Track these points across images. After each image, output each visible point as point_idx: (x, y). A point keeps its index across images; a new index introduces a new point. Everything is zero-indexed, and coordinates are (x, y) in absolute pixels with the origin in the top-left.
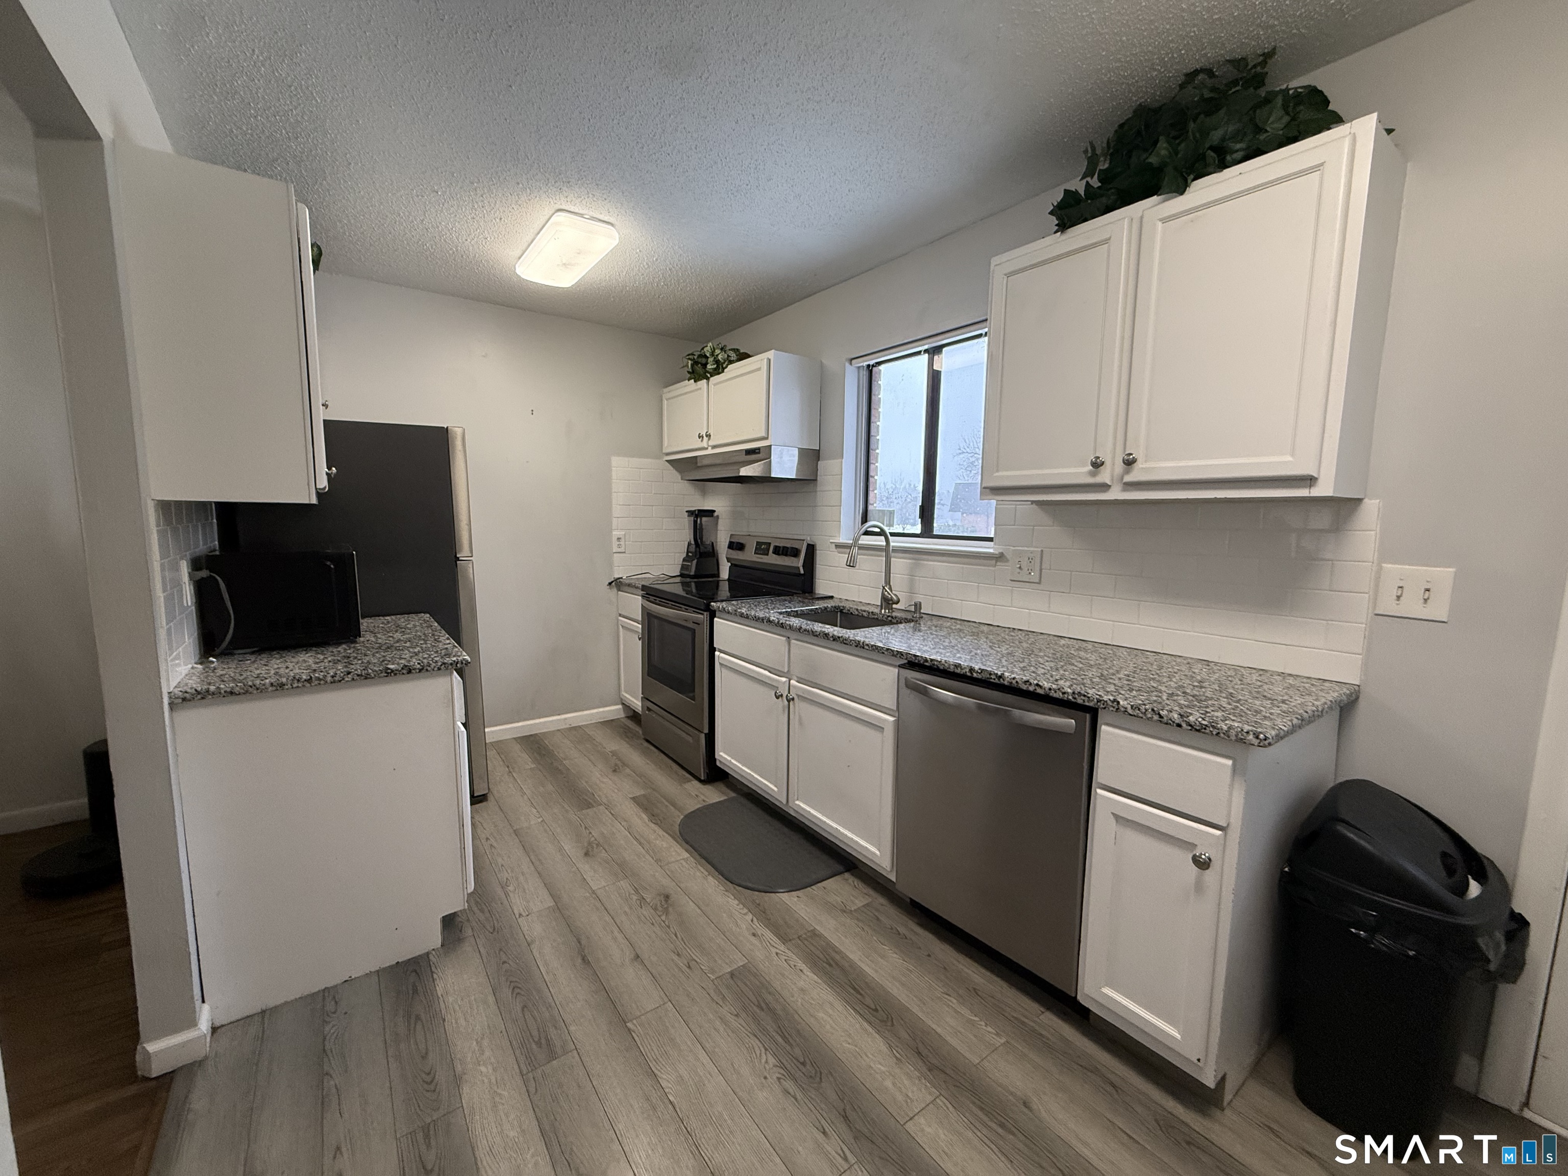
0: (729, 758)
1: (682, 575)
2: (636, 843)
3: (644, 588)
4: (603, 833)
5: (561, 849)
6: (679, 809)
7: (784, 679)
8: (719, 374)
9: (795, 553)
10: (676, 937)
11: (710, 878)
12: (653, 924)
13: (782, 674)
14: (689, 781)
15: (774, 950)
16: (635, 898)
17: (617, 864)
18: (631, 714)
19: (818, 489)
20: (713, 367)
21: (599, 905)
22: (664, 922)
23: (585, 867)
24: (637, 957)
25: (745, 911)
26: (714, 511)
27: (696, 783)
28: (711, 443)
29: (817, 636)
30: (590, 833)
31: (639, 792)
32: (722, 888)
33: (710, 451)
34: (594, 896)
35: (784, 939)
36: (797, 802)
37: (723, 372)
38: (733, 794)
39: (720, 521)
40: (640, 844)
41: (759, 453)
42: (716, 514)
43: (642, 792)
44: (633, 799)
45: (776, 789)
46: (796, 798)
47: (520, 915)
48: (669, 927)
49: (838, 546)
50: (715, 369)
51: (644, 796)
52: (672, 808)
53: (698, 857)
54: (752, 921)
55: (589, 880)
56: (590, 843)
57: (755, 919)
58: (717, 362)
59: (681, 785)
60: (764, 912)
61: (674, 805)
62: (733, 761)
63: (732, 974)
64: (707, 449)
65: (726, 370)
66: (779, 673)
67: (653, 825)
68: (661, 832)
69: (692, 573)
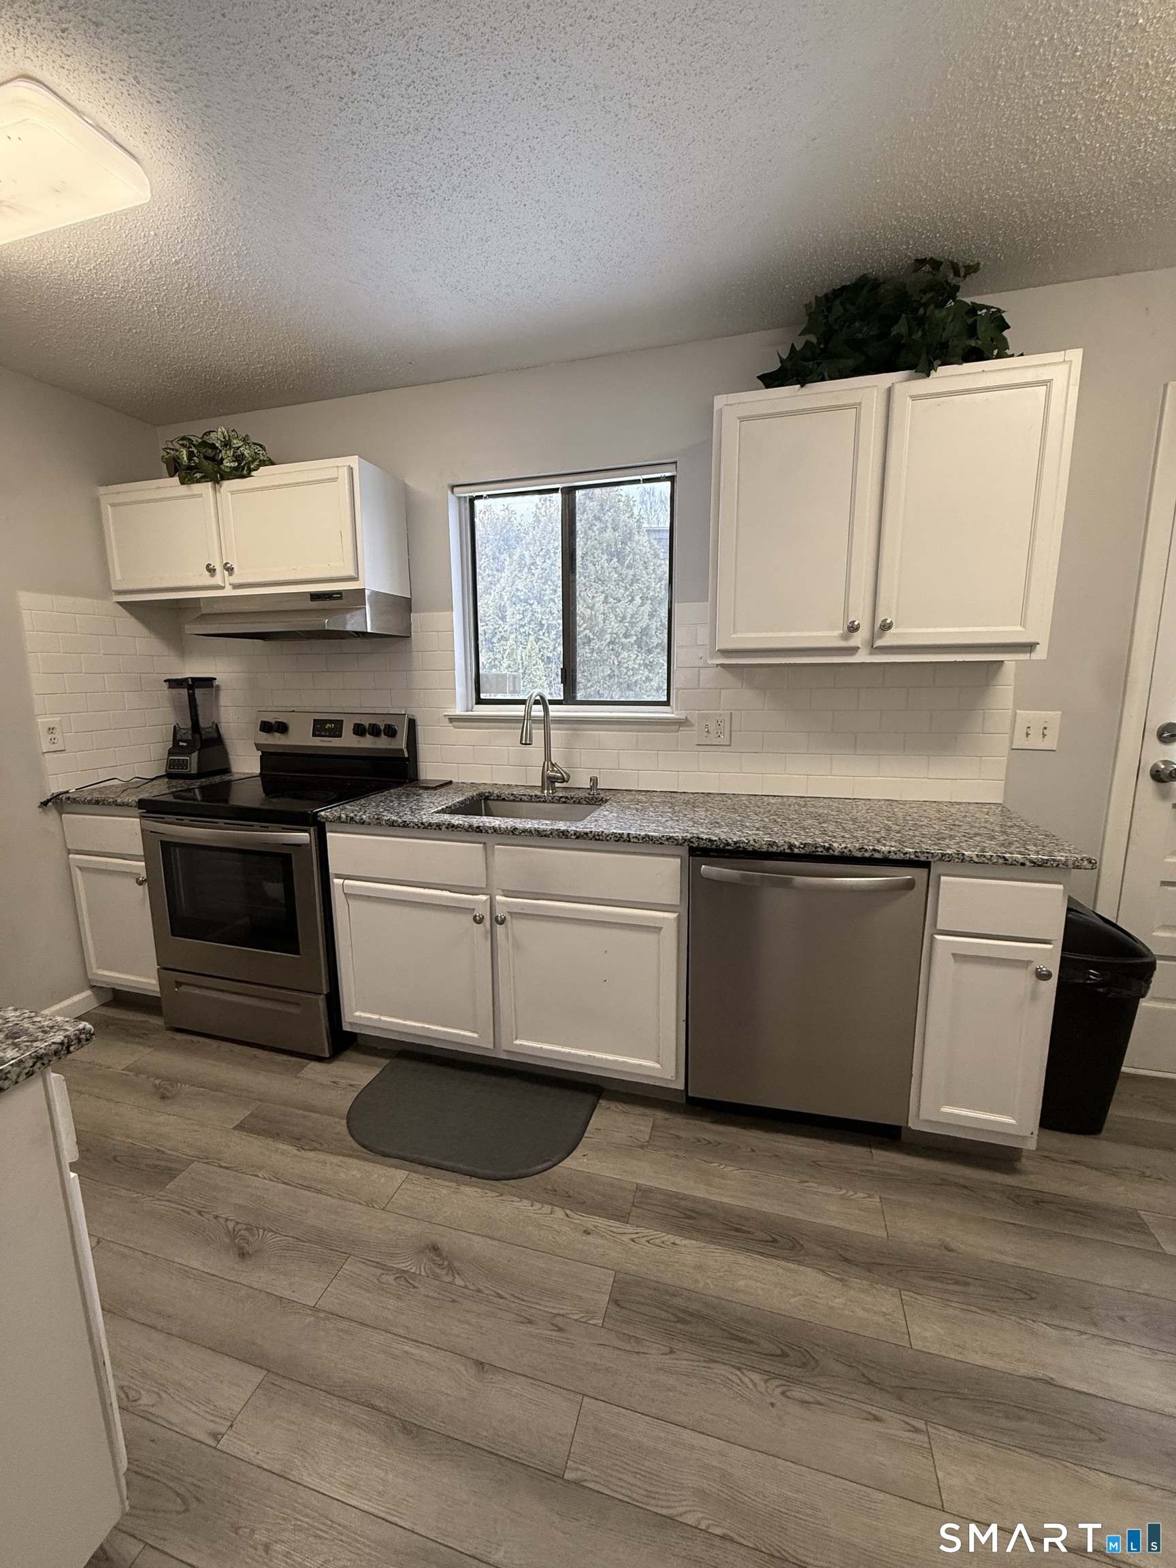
0: (376, 1017)
1: (169, 776)
2: (309, 1193)
3: (142, 804)
4: (240, 1206)
5: (185, 1272)
6: (329, 1112)
7: (484, 898)
8: (243, 477)
9: (391, 732)
10: (502, 1297)
11: (463, 1188)
12: (454, 1301)
13: (476, 891)
14: (303, 1067)
15: (625, 1238)
16: (391, 1278)
17: (310, 1241)
18: (109, 997)
19: (414, 649)
20: (233, 465)
21: (344, 1325)
22: (466, 1287)
23: (257, 1277)
24: (480, 1365)
25: (547, 1208)
26: (215, 679)
27: (314, 1065)
28: (235, 579)
29: (545, 836)
30: (216, 1217)
31: (242, 1114)
32: (494, 1194)
33: (228, 592)
34: (322, 1315)
35: (624, 1218)
36: (517, 1042)
37: (249, 475)
38: (385, 1062)
39: (222, 694)
40: (319, 1192)
41: (341, 598)
42: (216, 683)
43: (248, 1113)
44: (240, 1127)
45: (475, 1035)
46: (514, 1037)
47: (216, 1436)
48: (479, 1291)
49: (452, 719)
50: (235, 469)
51: (251, 1115)
52: (312, 1114)
53: (421, 1168)
54: (567, 1215)
55: (287, 1294)
56: (232, 1235)
57: (568, 1212)
58: (239, 458)
59: (296, 1077)
60: (569, 1197)
61: (314, 1109)
62: (383, 1018)
63: (614, 1301)
64: (223, 588)
65: (253, 473)
66: (473, 891)
67: (312, 1154)
68: (335, 1159)
69: (194, 771)
